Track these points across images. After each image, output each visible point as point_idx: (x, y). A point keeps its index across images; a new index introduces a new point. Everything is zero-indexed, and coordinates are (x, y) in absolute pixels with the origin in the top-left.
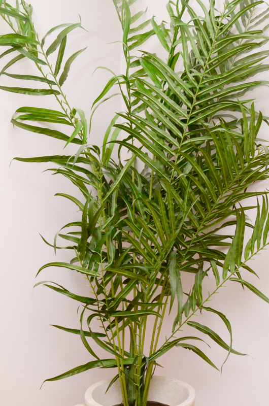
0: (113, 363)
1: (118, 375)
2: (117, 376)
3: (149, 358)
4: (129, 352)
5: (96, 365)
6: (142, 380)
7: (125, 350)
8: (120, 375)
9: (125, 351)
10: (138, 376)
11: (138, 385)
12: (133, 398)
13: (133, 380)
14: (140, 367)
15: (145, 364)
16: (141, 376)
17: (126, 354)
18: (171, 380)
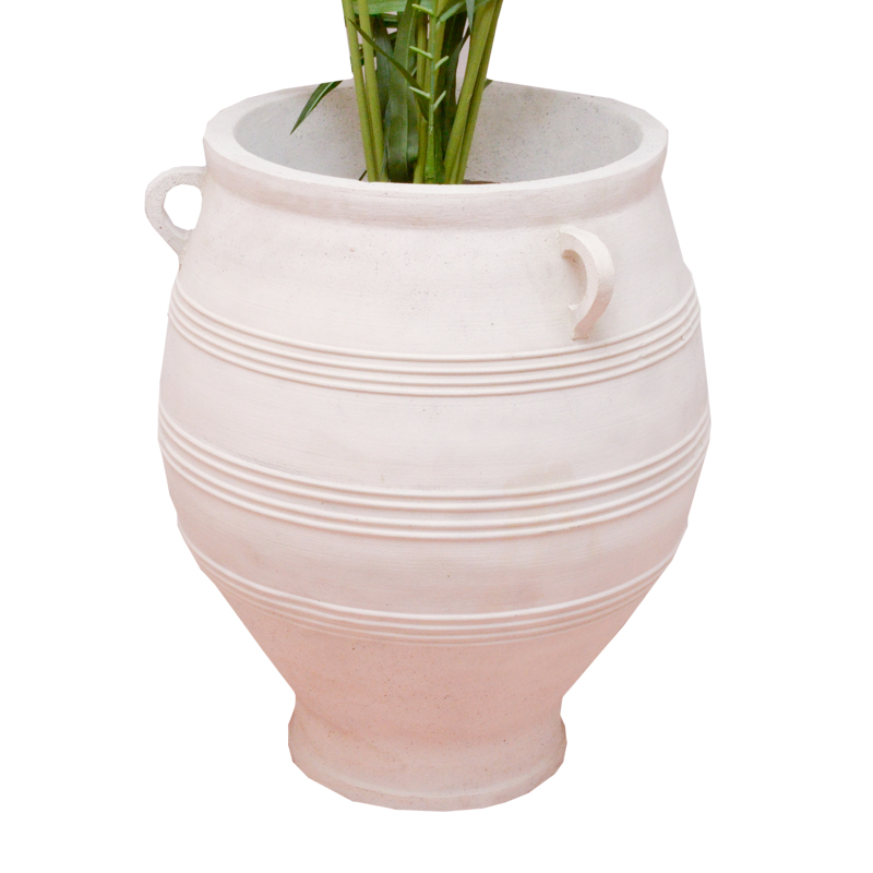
10: (429, 55)
11: (428, 95)
12: (407, 148)
13: (406, 74)
14: (438, 18)
15: (459, 10)
16: (442, 56)
18: (576, 96)
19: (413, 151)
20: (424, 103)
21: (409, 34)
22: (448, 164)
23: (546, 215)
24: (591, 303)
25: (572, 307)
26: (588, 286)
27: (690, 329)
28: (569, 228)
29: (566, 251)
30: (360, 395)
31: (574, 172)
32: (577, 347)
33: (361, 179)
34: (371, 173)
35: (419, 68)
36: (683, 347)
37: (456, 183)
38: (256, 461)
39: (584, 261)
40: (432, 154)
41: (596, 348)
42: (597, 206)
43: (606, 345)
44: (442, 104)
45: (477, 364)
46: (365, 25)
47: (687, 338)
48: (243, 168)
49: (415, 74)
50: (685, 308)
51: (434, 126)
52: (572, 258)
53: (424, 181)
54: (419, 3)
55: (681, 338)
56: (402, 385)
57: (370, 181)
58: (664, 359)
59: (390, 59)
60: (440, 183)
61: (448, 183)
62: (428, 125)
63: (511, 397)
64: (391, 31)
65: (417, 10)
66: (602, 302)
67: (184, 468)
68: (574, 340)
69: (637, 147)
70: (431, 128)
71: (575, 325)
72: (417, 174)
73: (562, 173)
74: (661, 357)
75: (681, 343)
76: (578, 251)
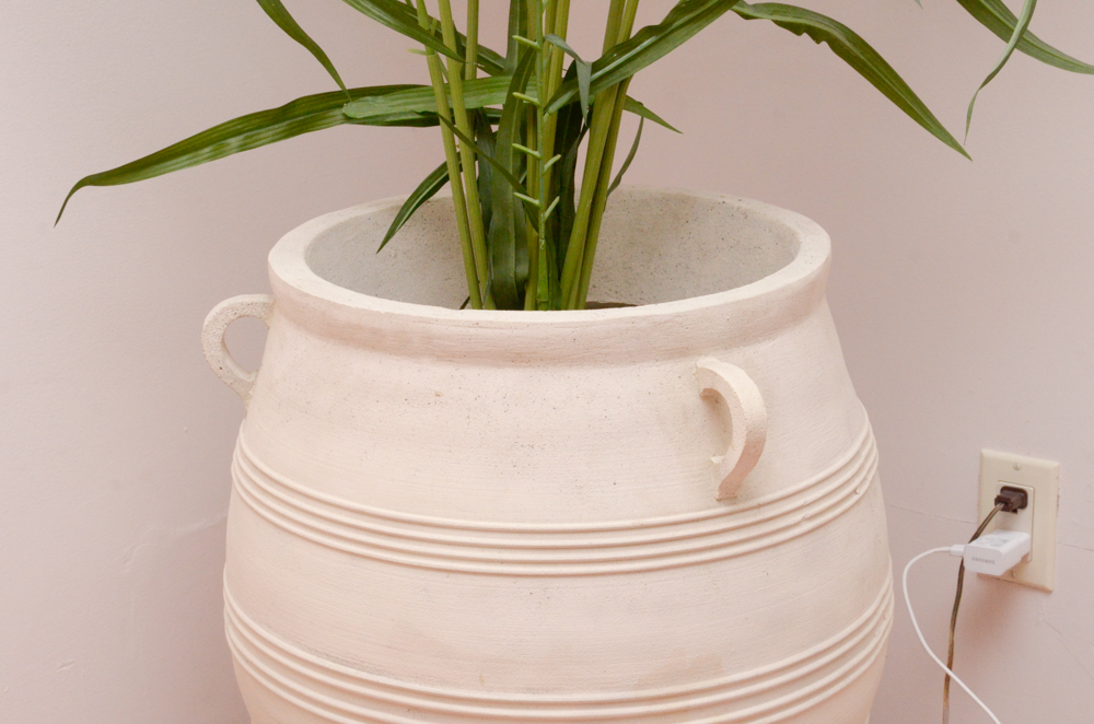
0: (420, 106)
1: (444, 166)
2: (439, 178)
3: (596, 66)
4: (503, 53)
5: (337, 112)
7: (481, 42)
8: (451, 171)
9: (479, 48)
10: (536, 153)
11: (536, 202)
12: (514, 268)
13: (511, 179)
14: (546, 109)
15: (572, 98)
16: (555, 155)
17: (486, 59)
18: (721, 200)
19: (523, 270)
20: (532, 211)
21: (513, 130)
22: (565, 284)
23: (678, 346)
24: (739, 456)
25: (716, 460)
26: (734, 434)
27: (865, 479)
28: (710, 362)
29: (705, 390)
30: (451, 575)
31: (720, 290)
32: (722, 509)
33: (463, 307)
34: (474, 300)
35: (529, 172)
36: (858, 502)
37: (577, 308)
38: (328, 657)
39: (728, 402)
40: (545, 272)
41: (747, 510)
42: (743, 333)
43: (760, 506)
44: (557, 209)
45: (596, 535)
46: (462, 123)
47: (861, 492)
48: (307, 295)
49: (525, 182)
50: (858, 454)
51: (546, 238)
52: (713, 400)
53: (536, 307)
54: (523, 92)
55: (855, 492)
56: (503, 562)
57: (473, 308)
58: (835, 518)
59: (491, 161)
60: (558, 308)
61: (566, 309)
62: (538, 238)
63: (640, 575)
64: (495, 128)
65: (521, 100)
66: (753, 451)
68: (719, 500)
69: (793, 259)
70: (543, 242)
71: (719, 483)
72: (529, 299)
73: (706, 292)
74: (830, 515)
75: (855, 498)
76: (720, 389)
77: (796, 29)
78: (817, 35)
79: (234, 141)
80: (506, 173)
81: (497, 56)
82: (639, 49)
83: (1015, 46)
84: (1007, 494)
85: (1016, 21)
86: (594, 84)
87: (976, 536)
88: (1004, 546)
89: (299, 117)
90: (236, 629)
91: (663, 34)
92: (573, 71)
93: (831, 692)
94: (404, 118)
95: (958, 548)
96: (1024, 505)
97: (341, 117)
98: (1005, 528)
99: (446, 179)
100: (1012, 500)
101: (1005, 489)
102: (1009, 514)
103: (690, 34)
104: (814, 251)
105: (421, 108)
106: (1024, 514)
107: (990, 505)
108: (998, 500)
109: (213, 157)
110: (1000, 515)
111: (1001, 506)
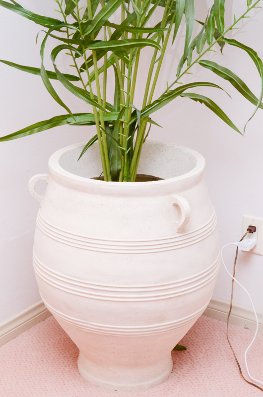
0: (89, 119)
1: (96, 136)
2: (95, 138)
3: (142, 111)
5: (65, 121)
6: (130, 143)
7: (107, 101)
9: (106, 103)
10: (125, 136)
11: (124, 149)
13: (117, 142)
15: (135, 120)
16: (129, 136)
17: (108, 106)
18: (173, 146)
19: (119, 167)
20: (123, 152)
23: (167, 192)
24: (183, 221)
25: (177, 222)
26: (182, 216)
27: (214, 226)
28: (174, 196)
29: (174, 204)
32: (178, 235)
36: (212, 233)
39: (181, 207)
41: (185, 235)
42: (184, 187)
44: (129, 152)
46: (102, 125)
47: (213, 230)
50: (213, 219)
51: (127, 159)
52: (176, 206)
54: (121, 119)
58: (207, 237)
59: (111, 137)
62: (124, 159)
64: (110, 126)
66: (187, 221)
67: (43, 277)
68: (177, 233)
71: (178, 228)
74: (205, 237)
75: (212, 231)
76: (178, 204)
77: (196, 100)
78: (201, 101)
79: (36, 129)
80: (115, 140)
81: (111, 105)
82: (153, 106)
83: (259, 107)
84: (251, 228)
85: (258, 100)
86: (141, 116)
87: (241, 240)
88: (249, 243)
89: (54, 122)
90: (36, 264)
91: (160, 102)
92: (135, 112)
93: (205, 284)
94: (85, 123)
95: (237, 243)
96: (255, 231)
97: (66, 122)
98: (249, 237)
99: (97, 139)
100: (252, 230)
101: (250, 226)
102: (252, 234)
103: (167, 103)
104: (201, 164)
105: (90, 120)
106: (255, 233)
107: (246, 231)
108: (248, 230)
109: (30, 134)
110: (248, 234)
111: (249, 231)
